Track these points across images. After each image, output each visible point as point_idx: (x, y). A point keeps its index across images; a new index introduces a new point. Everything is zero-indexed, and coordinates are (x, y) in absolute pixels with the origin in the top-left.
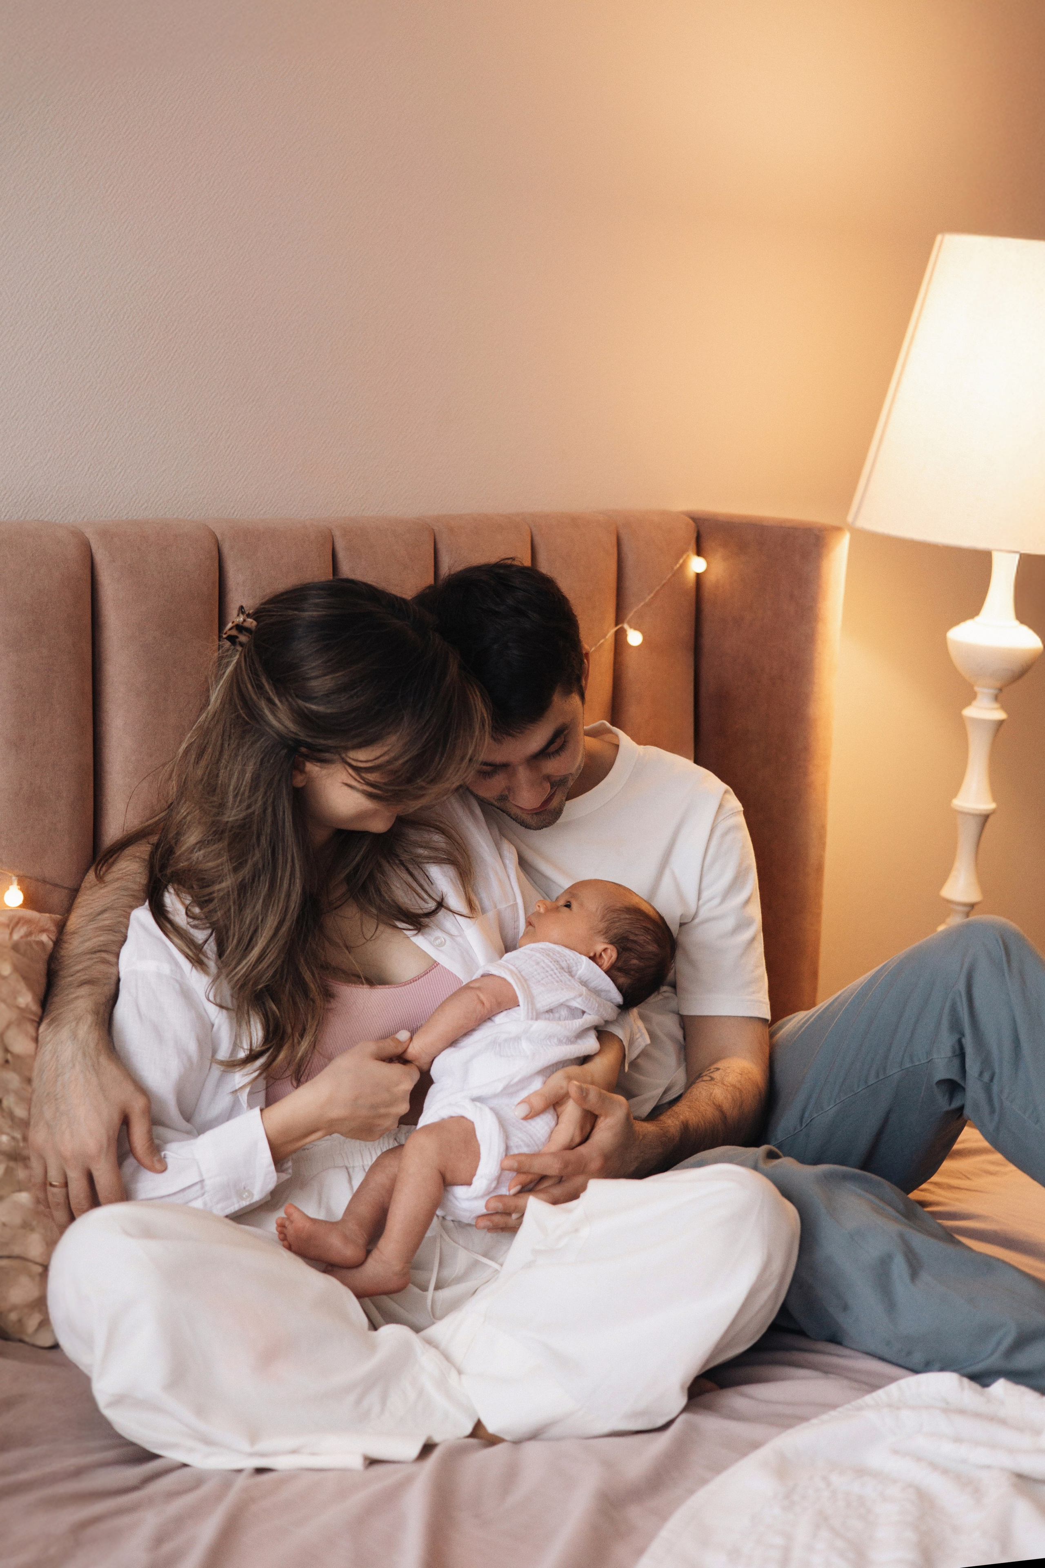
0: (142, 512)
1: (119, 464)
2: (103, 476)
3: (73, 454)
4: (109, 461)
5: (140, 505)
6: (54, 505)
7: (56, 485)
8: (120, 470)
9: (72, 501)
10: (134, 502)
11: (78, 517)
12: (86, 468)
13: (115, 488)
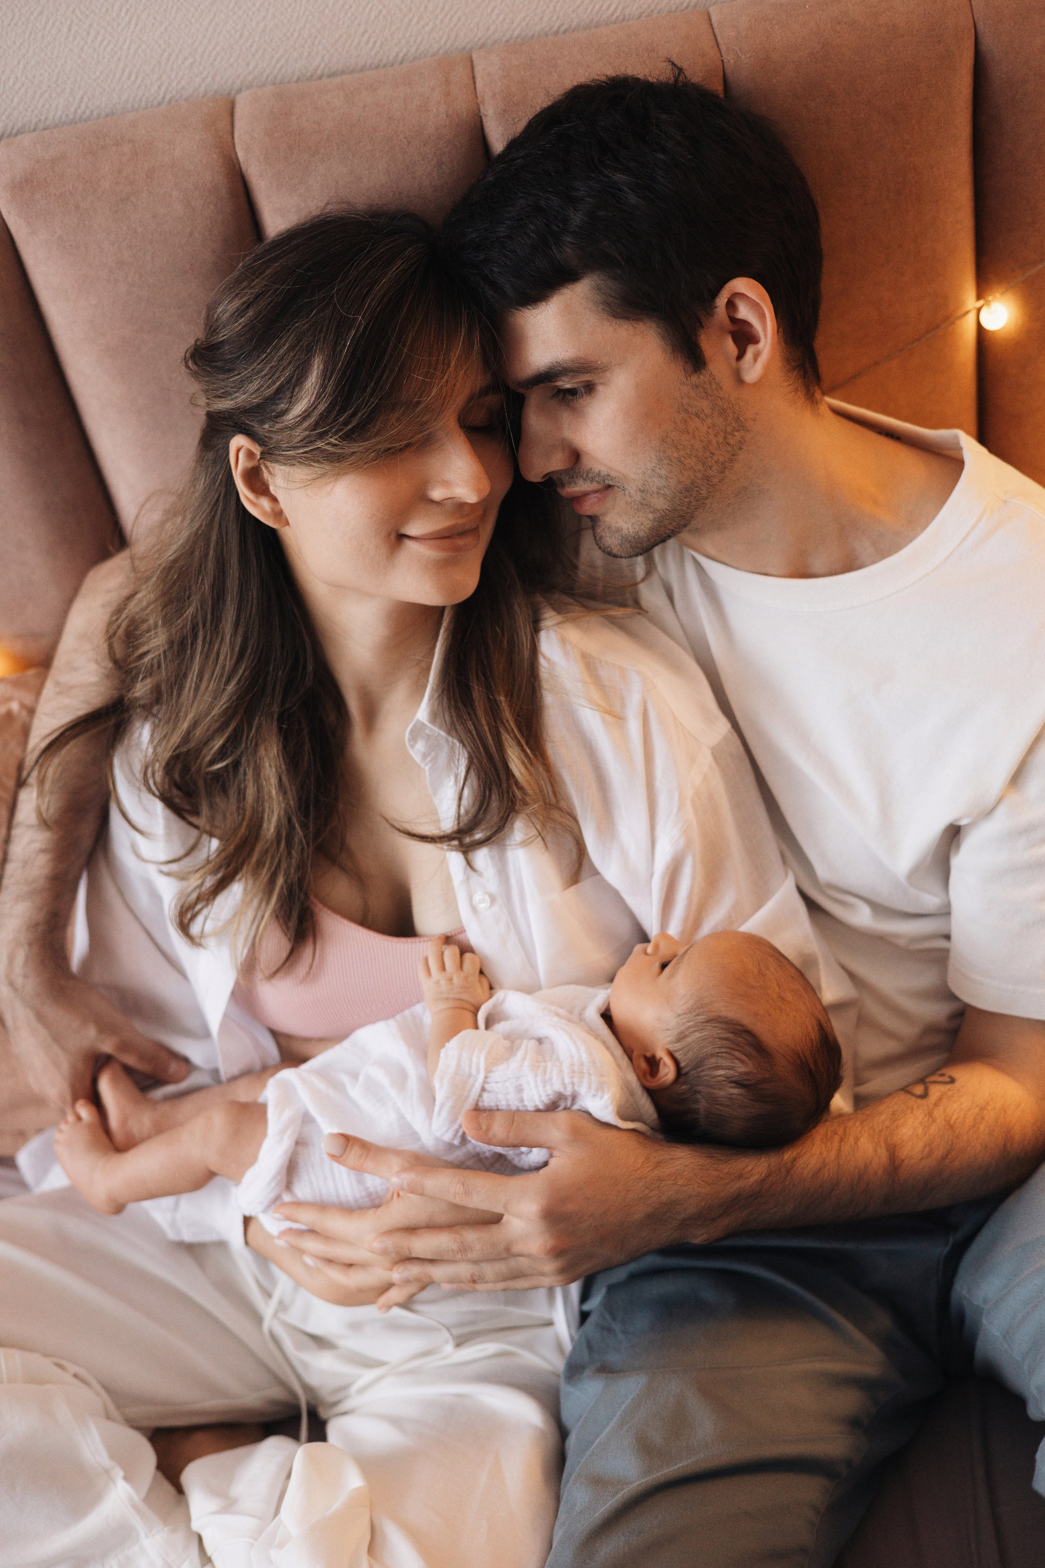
0: (187, 71)
1: (124, 10)
2: (98, 33)
3: (35, 14)
4: (104, 9)
5: (180, 62)
6: (23, 90)
7: (19, 63)
8: (127, 19)
9: (54, 79)
10: (168, 60)
11: (71, 99)
12: (65, 29)
13: (126, 46)
